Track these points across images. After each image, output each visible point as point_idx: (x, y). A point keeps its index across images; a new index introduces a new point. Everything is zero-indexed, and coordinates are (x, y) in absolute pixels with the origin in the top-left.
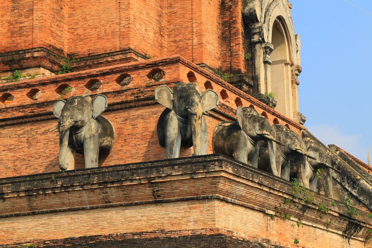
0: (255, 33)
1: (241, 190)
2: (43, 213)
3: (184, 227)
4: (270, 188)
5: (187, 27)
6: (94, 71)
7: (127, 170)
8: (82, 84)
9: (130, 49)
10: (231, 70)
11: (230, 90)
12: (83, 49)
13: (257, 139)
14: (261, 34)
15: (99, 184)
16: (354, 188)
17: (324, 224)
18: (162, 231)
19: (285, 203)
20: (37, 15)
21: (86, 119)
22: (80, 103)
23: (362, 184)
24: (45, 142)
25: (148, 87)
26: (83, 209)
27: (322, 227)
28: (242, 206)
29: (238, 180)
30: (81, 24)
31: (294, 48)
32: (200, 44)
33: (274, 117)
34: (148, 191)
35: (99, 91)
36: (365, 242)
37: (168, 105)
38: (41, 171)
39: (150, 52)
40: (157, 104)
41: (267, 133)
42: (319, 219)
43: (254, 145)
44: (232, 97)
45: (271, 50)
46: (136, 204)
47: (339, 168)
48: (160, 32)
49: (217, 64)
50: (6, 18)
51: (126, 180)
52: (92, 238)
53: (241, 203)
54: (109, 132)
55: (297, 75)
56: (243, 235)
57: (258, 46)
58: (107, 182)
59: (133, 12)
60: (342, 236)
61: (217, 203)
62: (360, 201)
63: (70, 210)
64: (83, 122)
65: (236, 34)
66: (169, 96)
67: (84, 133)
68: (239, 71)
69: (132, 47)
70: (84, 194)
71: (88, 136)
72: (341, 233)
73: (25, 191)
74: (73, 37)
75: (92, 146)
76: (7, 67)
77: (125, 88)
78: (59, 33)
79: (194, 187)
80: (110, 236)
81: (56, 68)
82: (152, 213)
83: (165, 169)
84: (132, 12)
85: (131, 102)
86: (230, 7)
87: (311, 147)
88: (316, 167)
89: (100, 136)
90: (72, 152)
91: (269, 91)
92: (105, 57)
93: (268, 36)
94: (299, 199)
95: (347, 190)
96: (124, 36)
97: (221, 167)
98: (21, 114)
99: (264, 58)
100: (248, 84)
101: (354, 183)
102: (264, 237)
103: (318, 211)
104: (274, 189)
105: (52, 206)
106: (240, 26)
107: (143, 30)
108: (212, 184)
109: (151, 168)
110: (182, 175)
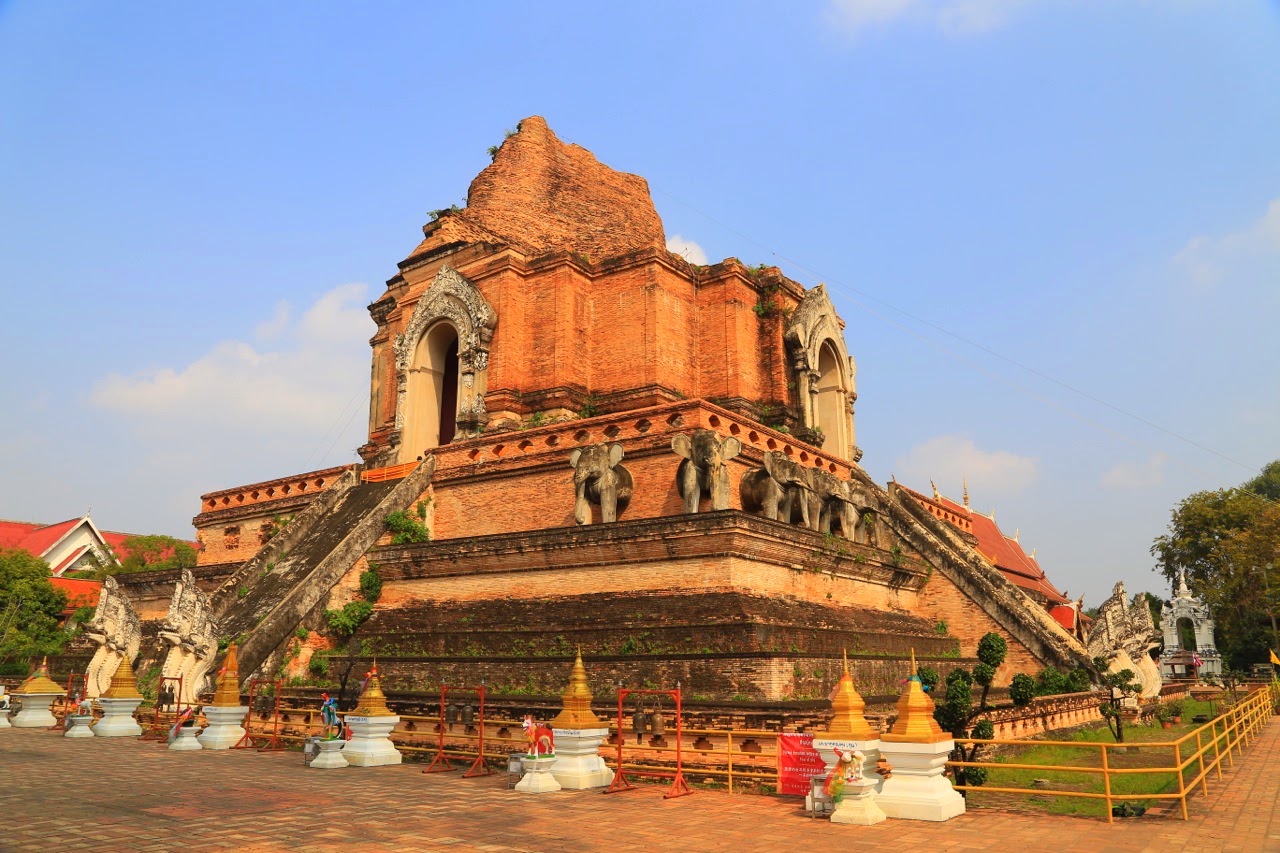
0: (799, 360)
1: (761, 546)
2: (559, 568)
3: (698, 585)
4: (795, 542)
5: (721, 356)
6: (612, 416)
7: (641, 526)
8: (600, 430)
9: (656, 385)
10: (772, 402)
11: (762, 431)
12: (607, 386)
13: (788, 486)
14: (805, 360)
15: (614, 540)
16: (906, 533)
17: (864, 575)
18: (677, 589)
19: (813, 556)
20: (558, 352)
21: (602, 470)
22: (596, 453)
23: (916, 528)
24: (563, 492)
25: (667, 433)
26: (599, 565)
27: (863, 579)
28: (762, 561)
29: (755, 535)
30: (605, 358)
31: (847, 373)
32: (736, 375)
33: (816, 457)
34: (662, 547)
35: (617, 438)
36: (917, 592)
37: (686, 455)
38: (559, 523)
39: (680, 387)
40: (672, 452)
41: (799, 479)
42: (857, 570)
43: (785, 492)
44: (763, 439)
45: (818, 378)
46: (651, 561)
47: (891, 511)
48: (692, 363)
49: (757, 395)
50: (529, 356)
51: (640, 536)
52: (608, 594)
53: (761, 558)
54: (627, 482)
55: (852, 403)
56: (763, 593)
57: (802, 374)
58: (620, 538)
59: (660, 344)
60: (888, 587)
61: (732, 560)
62: (913, 548)
63: (586, 566)
64: (599, 473)
65: (777, 361)
66: (687, 445)
67: (601, 484)
68: (782, 402)
69: (659, 382)
70: (599, 549)
71: (604, 488)
72: (886, 584)
73: (542, 546)
74: (596, 372)
75: (609, 499)
76: (529, 409)
77: (643, 434)
78: (582, 370)
79: (708, 543)
80: (626, 593)
81: (578, 407)
82: (667, 570)
83: (679, 525)
84: (658, 345)
85: (650, 449)
86: (770, 332)
87: (856, 489)
88: (862, 512)
89: (618, 487)
90: (589, 504)
91: (817, 424)
92: (630, 394)
93: (814, 363)
94: (831, 551)
95: (900, 536)
96: (650, 370)
97: (735, 523)
98: (539, 463)
99: (810, 387)
100: (791, 417)
101: (907, 527)
102: (790, 592)
103: (856, 562)
104: (799, 543)
105: (568, 561)
106: (781, 353)
107: (671, 362)
108: (727, 540)
109: (665, 523)
110: (696, 531)
